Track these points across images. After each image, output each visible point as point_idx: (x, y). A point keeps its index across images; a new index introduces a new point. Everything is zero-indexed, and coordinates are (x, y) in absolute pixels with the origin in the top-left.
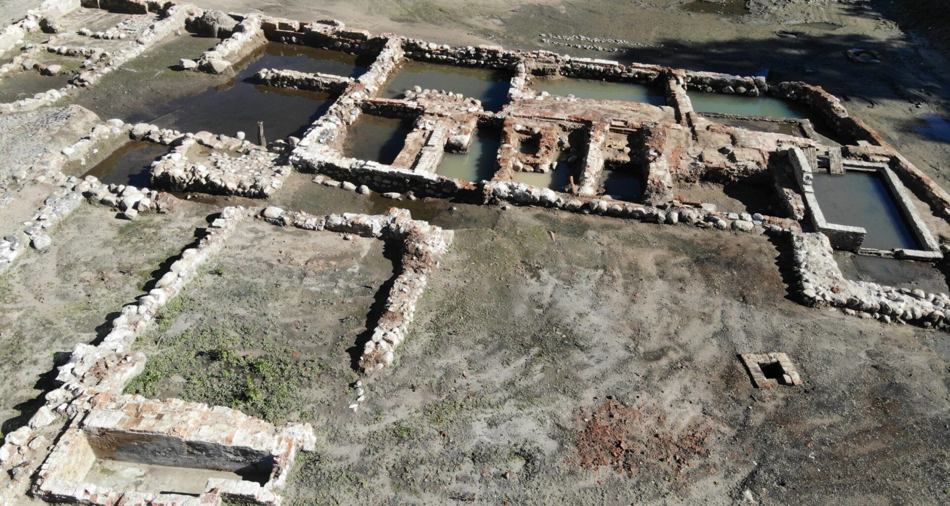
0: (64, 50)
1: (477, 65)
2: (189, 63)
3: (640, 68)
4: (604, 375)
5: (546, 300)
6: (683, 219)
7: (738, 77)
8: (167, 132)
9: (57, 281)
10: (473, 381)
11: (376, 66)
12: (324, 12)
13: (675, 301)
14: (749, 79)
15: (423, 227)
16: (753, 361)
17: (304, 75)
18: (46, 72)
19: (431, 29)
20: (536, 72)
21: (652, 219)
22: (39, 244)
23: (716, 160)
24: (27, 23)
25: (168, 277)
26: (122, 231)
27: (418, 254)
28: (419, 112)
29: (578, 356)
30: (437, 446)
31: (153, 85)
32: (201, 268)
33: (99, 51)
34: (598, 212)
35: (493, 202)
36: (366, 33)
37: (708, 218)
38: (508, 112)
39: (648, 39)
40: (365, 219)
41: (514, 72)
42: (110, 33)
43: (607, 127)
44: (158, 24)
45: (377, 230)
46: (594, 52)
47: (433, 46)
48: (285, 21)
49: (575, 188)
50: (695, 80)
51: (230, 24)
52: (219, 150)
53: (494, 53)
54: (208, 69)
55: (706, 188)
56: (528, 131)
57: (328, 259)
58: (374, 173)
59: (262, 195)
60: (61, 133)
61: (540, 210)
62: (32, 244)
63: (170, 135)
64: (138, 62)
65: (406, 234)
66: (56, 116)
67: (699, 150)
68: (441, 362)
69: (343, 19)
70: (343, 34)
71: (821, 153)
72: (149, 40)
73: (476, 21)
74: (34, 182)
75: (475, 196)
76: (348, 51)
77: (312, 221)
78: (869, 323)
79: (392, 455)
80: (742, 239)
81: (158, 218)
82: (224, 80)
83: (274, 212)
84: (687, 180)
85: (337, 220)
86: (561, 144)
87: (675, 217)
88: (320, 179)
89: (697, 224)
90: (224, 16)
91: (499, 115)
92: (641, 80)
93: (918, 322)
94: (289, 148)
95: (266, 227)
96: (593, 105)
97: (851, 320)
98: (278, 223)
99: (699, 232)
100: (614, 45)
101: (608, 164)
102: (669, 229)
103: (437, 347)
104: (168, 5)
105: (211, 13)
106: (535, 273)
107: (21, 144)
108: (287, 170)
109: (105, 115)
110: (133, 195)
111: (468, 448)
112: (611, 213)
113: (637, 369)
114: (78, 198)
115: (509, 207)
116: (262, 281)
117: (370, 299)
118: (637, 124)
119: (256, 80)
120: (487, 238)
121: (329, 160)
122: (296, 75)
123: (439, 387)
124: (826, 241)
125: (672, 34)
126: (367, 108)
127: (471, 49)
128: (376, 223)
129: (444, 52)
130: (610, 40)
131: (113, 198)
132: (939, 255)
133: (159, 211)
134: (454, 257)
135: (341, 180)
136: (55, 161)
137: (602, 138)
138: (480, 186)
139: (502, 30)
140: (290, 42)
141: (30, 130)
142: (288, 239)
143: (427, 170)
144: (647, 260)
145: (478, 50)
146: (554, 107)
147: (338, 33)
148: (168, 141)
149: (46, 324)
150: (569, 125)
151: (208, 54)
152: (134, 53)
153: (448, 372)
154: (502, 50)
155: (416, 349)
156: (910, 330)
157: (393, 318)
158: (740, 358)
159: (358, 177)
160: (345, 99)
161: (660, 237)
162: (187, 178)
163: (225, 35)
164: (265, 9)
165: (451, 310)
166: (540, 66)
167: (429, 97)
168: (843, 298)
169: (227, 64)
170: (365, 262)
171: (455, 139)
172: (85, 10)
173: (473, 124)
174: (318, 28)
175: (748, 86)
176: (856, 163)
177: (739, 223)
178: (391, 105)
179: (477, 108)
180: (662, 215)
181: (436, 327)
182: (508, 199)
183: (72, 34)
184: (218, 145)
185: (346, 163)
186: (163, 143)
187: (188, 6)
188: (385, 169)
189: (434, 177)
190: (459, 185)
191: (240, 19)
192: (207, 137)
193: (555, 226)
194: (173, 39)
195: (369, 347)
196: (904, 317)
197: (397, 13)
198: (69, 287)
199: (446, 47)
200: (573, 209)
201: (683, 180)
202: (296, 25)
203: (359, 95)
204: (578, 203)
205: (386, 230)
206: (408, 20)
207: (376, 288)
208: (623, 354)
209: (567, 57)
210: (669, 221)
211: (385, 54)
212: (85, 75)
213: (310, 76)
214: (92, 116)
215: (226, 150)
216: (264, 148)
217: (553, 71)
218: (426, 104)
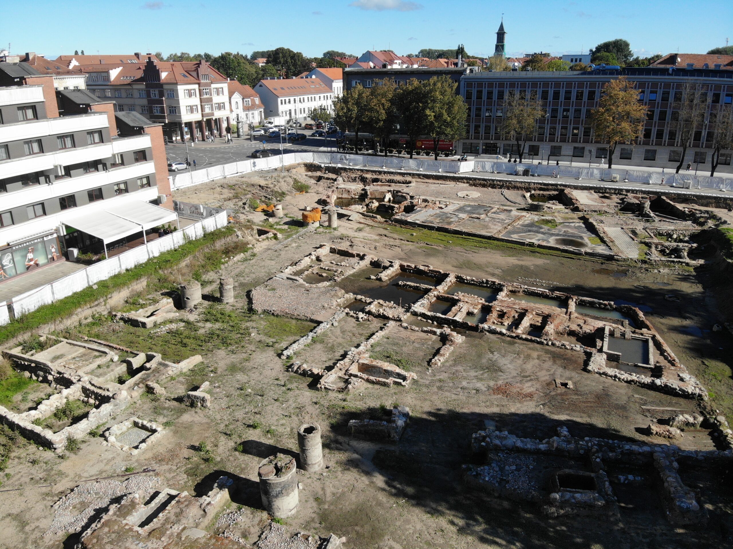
0: (327, 268)
1: (487, 287)
2: (373, 277)
3: (557, 293)
4: (507, 379)
5: (494, 360)
6: (553, 344)
7: (601, 301)
8: (368, 299)
9: (341, 335)
10: (465, 374)
11: (444, 283)
12: (424, 262)
13: (540, 365)
14: (606, 302)
15: (454, 334)
16: (558, 381)
17: (415, 285)
18: (321, 276)
19: (469, 271)
20: (511, 291)
21: (541, 343)
22: (334, 325)
23: (574, 327)
24: (312, 257)
25: (374, 337)
26: (357, 325)
27: (451, 341)
28: (458, 300)
29: (500, 373)
30: (451, 385)
31: (360, 283)
32: (383, 336)
33: (340, 270)
34: (521, 339)
35: (482, 331)
36: (441, 271)
37: (563, 345)
38: (494, 303)
39: (569, 283)
40: (434, 329)
41: (501, 290)
42: (343, 264)
43: (534, 313)
44: (360, 262)
45: (438, 333)
46: (542, 286)
47: (468, 278)
48: (409, 264)
49: (514, 330)
50: (581, 300)
51: (388, 264)
52: (386, 307)
53: (494, 282)
54: (380, 280)
55: (569, 338)
56: (502, 311)
57: (421, 339)
58: (439, 317)
59: (400, 320)
60: (334, 295)
61: (499, 336)
62: (332, 324)
63: (369, 300)
64: (353, 275)
65: (448, 335)
66: (331, 290)
67: (569, 324)
68: (455, 368)
69: (432, 265)
70: (432, 271)
71: (622, 331)
72: (357, 268)
73: (490, 270)
74: (330, 308)
75: (475, 329)
76: (433, 277)
77: (417, 329)
78: (610, 380)
79: (438, 384)
80: (574, 353)
81: (368, 323)
82: (385, 284)
83: (405, 324)
84: (561, 334)
85: (425, 329)
86: (514, 317)
87: (550, 343)
88: (419, 318)
89: (558, 347)
90: (386, 261)
91: (490, 304)
92: (556, 299)
93: (629, 382)
94: (410, 307)
95: (402, 329)
96: (532, 305)
97: (603, 378)
98: (406, 328)
99: (558, 349)
100: (552, 284)
101: (531, 325)
102: (547, 347)
103: (454, 365)
104: (364, 255)
105: (381, 259)
106: (492, 353)
107: (322, 297)
108: (409, 314)
109: (347, 292)
110: (361, 315)
111: (460, 386)
112: (526, 340)
113: (519, 379)
114: (344, 314)
115: (487, 334)
116: (401, 342)
117: (434, 351)
118: (547, 313)
119: (397, 285)
120: (477, 341)
121: (423, 312)
122: (412, 284)
123: (454, 373)
124: (605, 356)
125: (581, 283)
126: (438, 298)
127: (484, 280)
128: (438, 331)
129: (473, 280)
130: (550, 282)
131: (355, 315)
132: (653, 367)
133: (369, 320)
134: (464, 345)
135: (427, 319)
136: (335, 303)
137: (531, 316)
138: (477, 326)
139: (500, 274)
140: (410, 272)
141: (324, 293)
142: (409, 333)
143: (459, 318)
144: (535, 354)
145: (487, 281)
146: (514, 304)
147: (430, 270)
148: (368, 302)
149: (340, 344)
150: (519, 310)
151: (380, 274)
152: (351, 272)
153: (457, 371)
154: (497, 281)
155: (447, 364)
156: (625, 384)
157: (441, 355)
158: (555, 381)
159: (433, 318)
160: (430, 294)
161: (542, 349)
162: (377, 313)
163: (385, 268)
164: (400, 259)
165: (461, 357)
166: (514, 289)
167: (463, 296)
168: (601, 372)
169: (387, 278)
170: (433, 342)
171: (471, 310)
172: (331, 254)
173: (480, 306)
174: (422, 268)
175: (605, 305)
176: (637, 336)
177: (574, 348)
178: (448, 297)
179: (483, 301)
180: (545, 342)
181: (455, 360)
182: (488, 331)
183: (328, 263)
184: (385, 304)
185: (429, 314)
186: (366, 302)
187: (372, 256)
188: (443, 316)
189: (461, 321)
190: (470, 324)
191: (392, 262)
192: (381, 302)
193: (504, 341)
194: (365, 268)
195: (433, 361)
196: (623, 380)
197: (455, 264)
198: (345, 336)
199: (474, 278)
200: (512, 337)
201: (560, 334)
202: (413, 266)
203: (436, 293)
204: (514, 335)
205: (441, 334)
206: (459, 267)
207: (436, 348)
208: (515, 375)
209: (526, 287)
210: (547, 344)
211: (448, 279)
212: (336, 278)
213: (418, 285)
214: (343, 291)
215: (388, 306)
216: (400, 307)
217: (519, 292)
218: (462, 298)
